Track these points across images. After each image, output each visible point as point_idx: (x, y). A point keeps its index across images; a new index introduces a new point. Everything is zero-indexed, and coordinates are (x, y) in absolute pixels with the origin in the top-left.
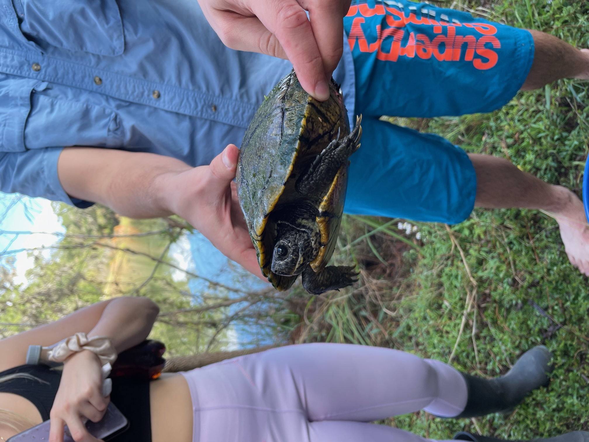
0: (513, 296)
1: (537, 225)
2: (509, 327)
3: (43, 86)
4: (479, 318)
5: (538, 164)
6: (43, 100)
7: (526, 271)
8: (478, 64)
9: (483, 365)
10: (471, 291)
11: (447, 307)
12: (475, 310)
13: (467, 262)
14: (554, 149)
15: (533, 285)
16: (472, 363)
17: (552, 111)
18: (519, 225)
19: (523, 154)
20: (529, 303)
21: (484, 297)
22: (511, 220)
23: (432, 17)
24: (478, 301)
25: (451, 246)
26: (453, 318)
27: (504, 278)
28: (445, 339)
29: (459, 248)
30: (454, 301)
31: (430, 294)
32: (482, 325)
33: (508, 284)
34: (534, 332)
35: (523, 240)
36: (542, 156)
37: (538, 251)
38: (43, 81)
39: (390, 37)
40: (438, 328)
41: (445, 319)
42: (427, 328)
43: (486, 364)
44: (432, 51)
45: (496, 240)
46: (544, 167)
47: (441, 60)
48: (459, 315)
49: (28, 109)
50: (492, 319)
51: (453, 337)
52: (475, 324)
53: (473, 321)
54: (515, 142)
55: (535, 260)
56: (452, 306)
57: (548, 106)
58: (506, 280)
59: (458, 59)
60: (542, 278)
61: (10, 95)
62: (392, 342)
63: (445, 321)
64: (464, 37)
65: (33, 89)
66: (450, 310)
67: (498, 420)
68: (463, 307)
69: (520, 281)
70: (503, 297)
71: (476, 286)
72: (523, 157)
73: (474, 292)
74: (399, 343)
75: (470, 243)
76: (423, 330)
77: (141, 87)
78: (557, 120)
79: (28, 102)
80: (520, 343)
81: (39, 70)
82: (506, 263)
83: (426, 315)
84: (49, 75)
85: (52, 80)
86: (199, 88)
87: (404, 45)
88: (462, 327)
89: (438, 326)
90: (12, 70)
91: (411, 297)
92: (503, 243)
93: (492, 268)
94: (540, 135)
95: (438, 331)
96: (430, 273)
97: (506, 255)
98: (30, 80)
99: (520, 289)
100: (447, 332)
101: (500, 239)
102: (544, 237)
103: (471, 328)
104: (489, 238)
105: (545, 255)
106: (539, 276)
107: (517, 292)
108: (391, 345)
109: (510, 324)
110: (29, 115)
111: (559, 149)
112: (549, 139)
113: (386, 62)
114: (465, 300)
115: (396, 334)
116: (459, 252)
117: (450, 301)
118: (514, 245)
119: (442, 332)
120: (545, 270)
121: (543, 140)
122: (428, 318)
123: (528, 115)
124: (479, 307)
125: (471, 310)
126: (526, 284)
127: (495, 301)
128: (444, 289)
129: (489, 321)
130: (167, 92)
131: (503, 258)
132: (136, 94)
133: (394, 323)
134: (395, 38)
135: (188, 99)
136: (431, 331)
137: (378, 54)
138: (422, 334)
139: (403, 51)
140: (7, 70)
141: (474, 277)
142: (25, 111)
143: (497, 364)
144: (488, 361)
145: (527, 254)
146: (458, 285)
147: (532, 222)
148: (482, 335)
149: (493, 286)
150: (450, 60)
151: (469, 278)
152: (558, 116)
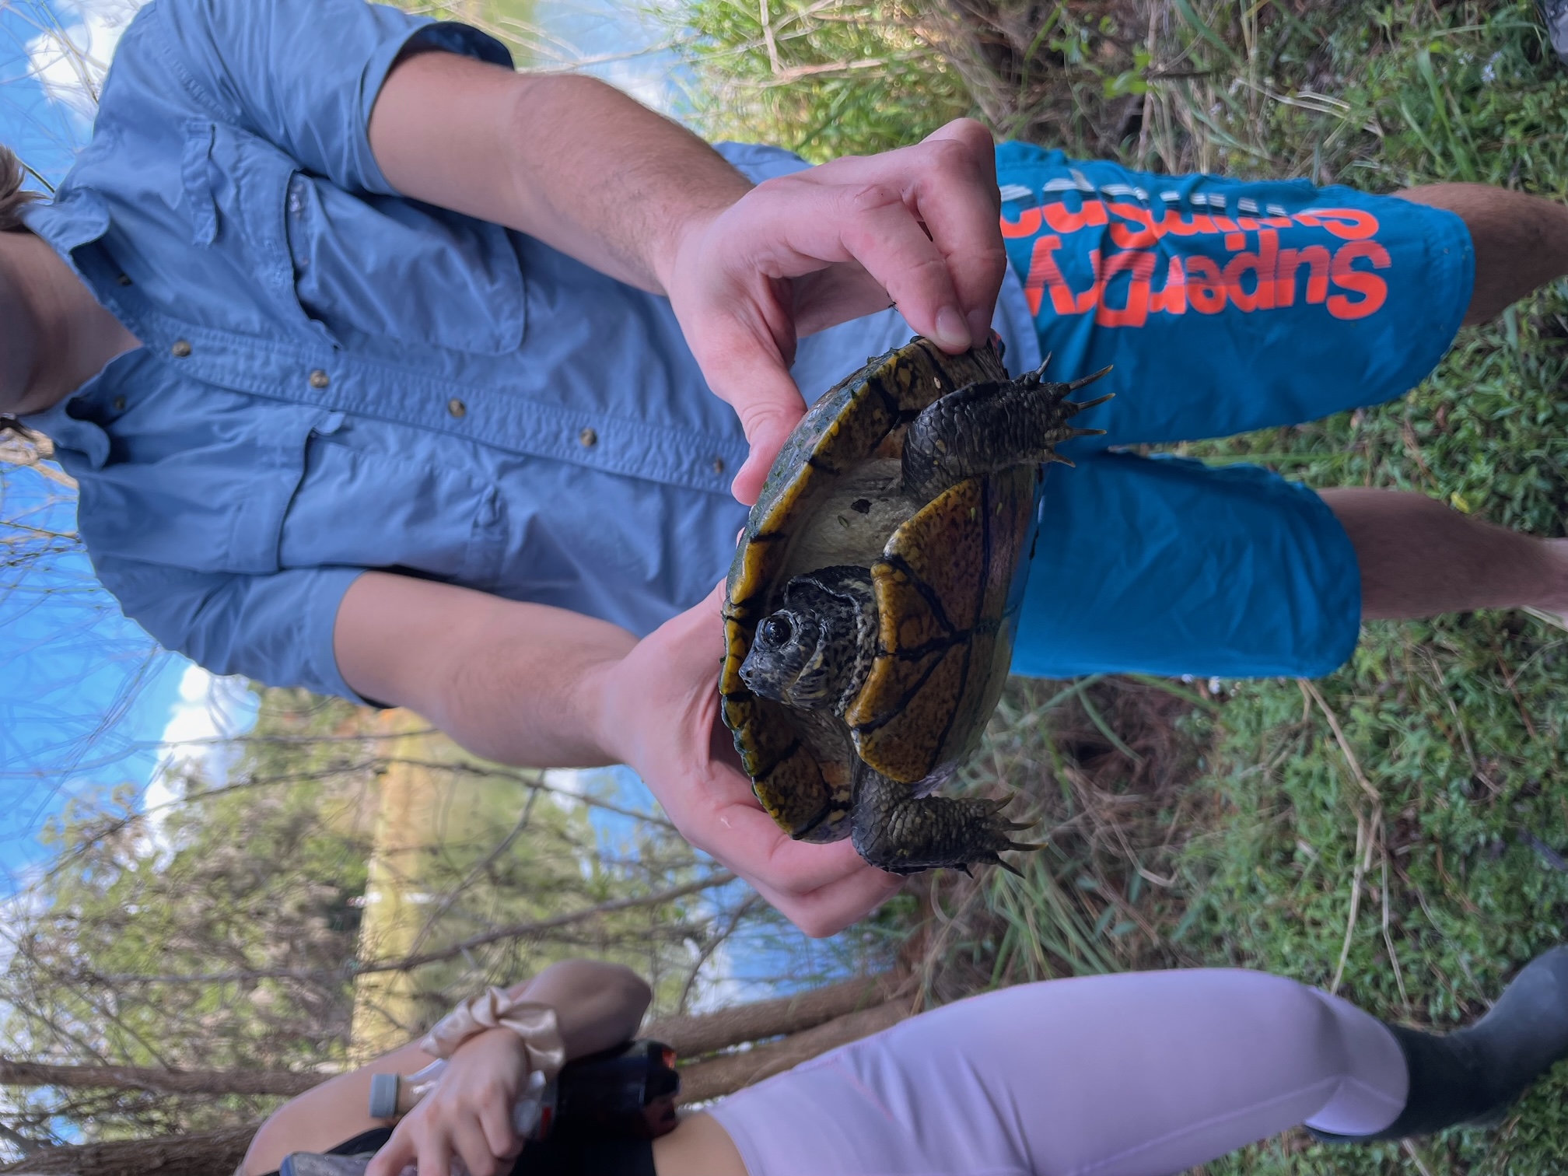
0: (1480, 824)
1: (1519, 640)
2: (1475, 901)
3: (333, 423)
4: (1395, 883)
5: (1503, 488)
6: (332, 454)
7: (1503, 759)
8: (1339, 307)
9: (1418, 1002)
10: (1367, 816)
11: (1307, 858)
12: (1384, 864)
13: (1347, 740)
14: (1540, 446)
15: (1525, 793)
16: (1390, 1000)
17: (1523, 350)
18: (1473, 642)
19: (1460, 458)
20: (1519, 839)
21: (1405, 828)
22: (1451, 630)
23: (1218, 211)
24: (1388, 840)
25: (1300, 701)
26: (1326, 885)
27: (1449, 779)
28: (1311, 940)
29: (1322, 705)
30: (1324, 841)
31: (1260, 826)
32: (1406, 901)
33: (1462, 794)
34: (1541, 910)
35: (1488, 678)
36: (1511, 464)
37: (1529, 706)
38: (333, 411)
39: (1124, 272)
40: (1288, 914)
41: (1305, 889)
42: (1261, 916)
43: (1426, 1000)
44: (1227, 290)
45: (1418, 683)
46: (1519, 493)
47: (1250, 308)
48: (1342, 879)
49: (299, 473)
50: (1430, 883)
51: (1333, 934)
52: (1385, 897)
53: (1381, 892)
54: (1438, 430)
55: (1524, 727)
56: (1321, 854)
57: (1512, 338)
58: (1454, 784)
59: (1290, 301)
60: (1547, 775)
61: (260, 443)
62: (1171, 952)
63: (1308, 895)
64: (1300, 250)
65: (313, 431)
66: (1317, 866)
67: (1472, 1141)
68: (1350, 856)
69: (1491, 785)
70: (1453, 827)
71: (1379, 801)
72: (1463, 469)
73: (1376, 818)
74: (1188, 955)
75: (1350, 691)
76: (1251, 922)
77: (554, 421)
78: (1538, 372)
79: (299, 458)
80: (1508, 942)
81: (324, 387)
82: (1450, 739)
83: (1255, 880)
84: (347, 398)
85: (353, 408)
86: (687, 422)
87: (1158, 287)
88: (1352, 907)
89: (1289, 909)
90: (264, 386)
91: (1209, 835)
92: (1435, 687)
93: (1414, 754)
94: (1500, 413)
95: (1291, 920)
96: (1252, 771)
97: (1447, 720)
98: (305, 408)
99: (1494, 806)
100: (1316, 923)
101: (1427, 679)
102: (1539, 668)
103: (1379, 907)
104: (1396, 676)
105: (1548, 715)
106: (1539, 771)
107: (1487, 813)
108: (1169, 960)
109: (1478, 895)
110: (299, 488)
111: (1553, 446)
112: (1524, 422)
113: (1118, 329)
114: (1355, 839)
115: (1179, 934)
116: (1324, 716)
117: (1314, 841)
118: (1466, 692)
119: (1302, 924)
120: (1553, 755)
121: (1508, 425)
122: (1261, 889)
123: (1463, 362)
124: (1391, 854)
125: (1371, 865)
126: (1507, 791)
127: (1432, 838)
128: (1294, 811)
129: (1421, 889)
130: (612, 432)
131: (1441, 729)
132: (541, 436)
133: (1170, 903)
134: (1136, 272)
135: (659, 447)
136: (1273, 921)
137: (1097, 313)
138: (1249, 931)
139: (1156, 303)
140: (251, 386)
141: (1369, 779)
142: (289, 478)
143: (1453, 998)
144: (1431, 992)
145: (1500, 714)
146: (1331, 800)
147: (1505, 634)
148: (1408, 925)
149: (1422, 800)
150: (1272, 306)
151: (1358, 782)
152: (1541, 362)
